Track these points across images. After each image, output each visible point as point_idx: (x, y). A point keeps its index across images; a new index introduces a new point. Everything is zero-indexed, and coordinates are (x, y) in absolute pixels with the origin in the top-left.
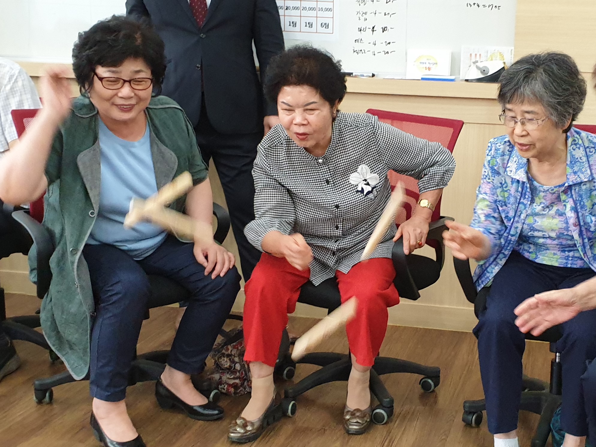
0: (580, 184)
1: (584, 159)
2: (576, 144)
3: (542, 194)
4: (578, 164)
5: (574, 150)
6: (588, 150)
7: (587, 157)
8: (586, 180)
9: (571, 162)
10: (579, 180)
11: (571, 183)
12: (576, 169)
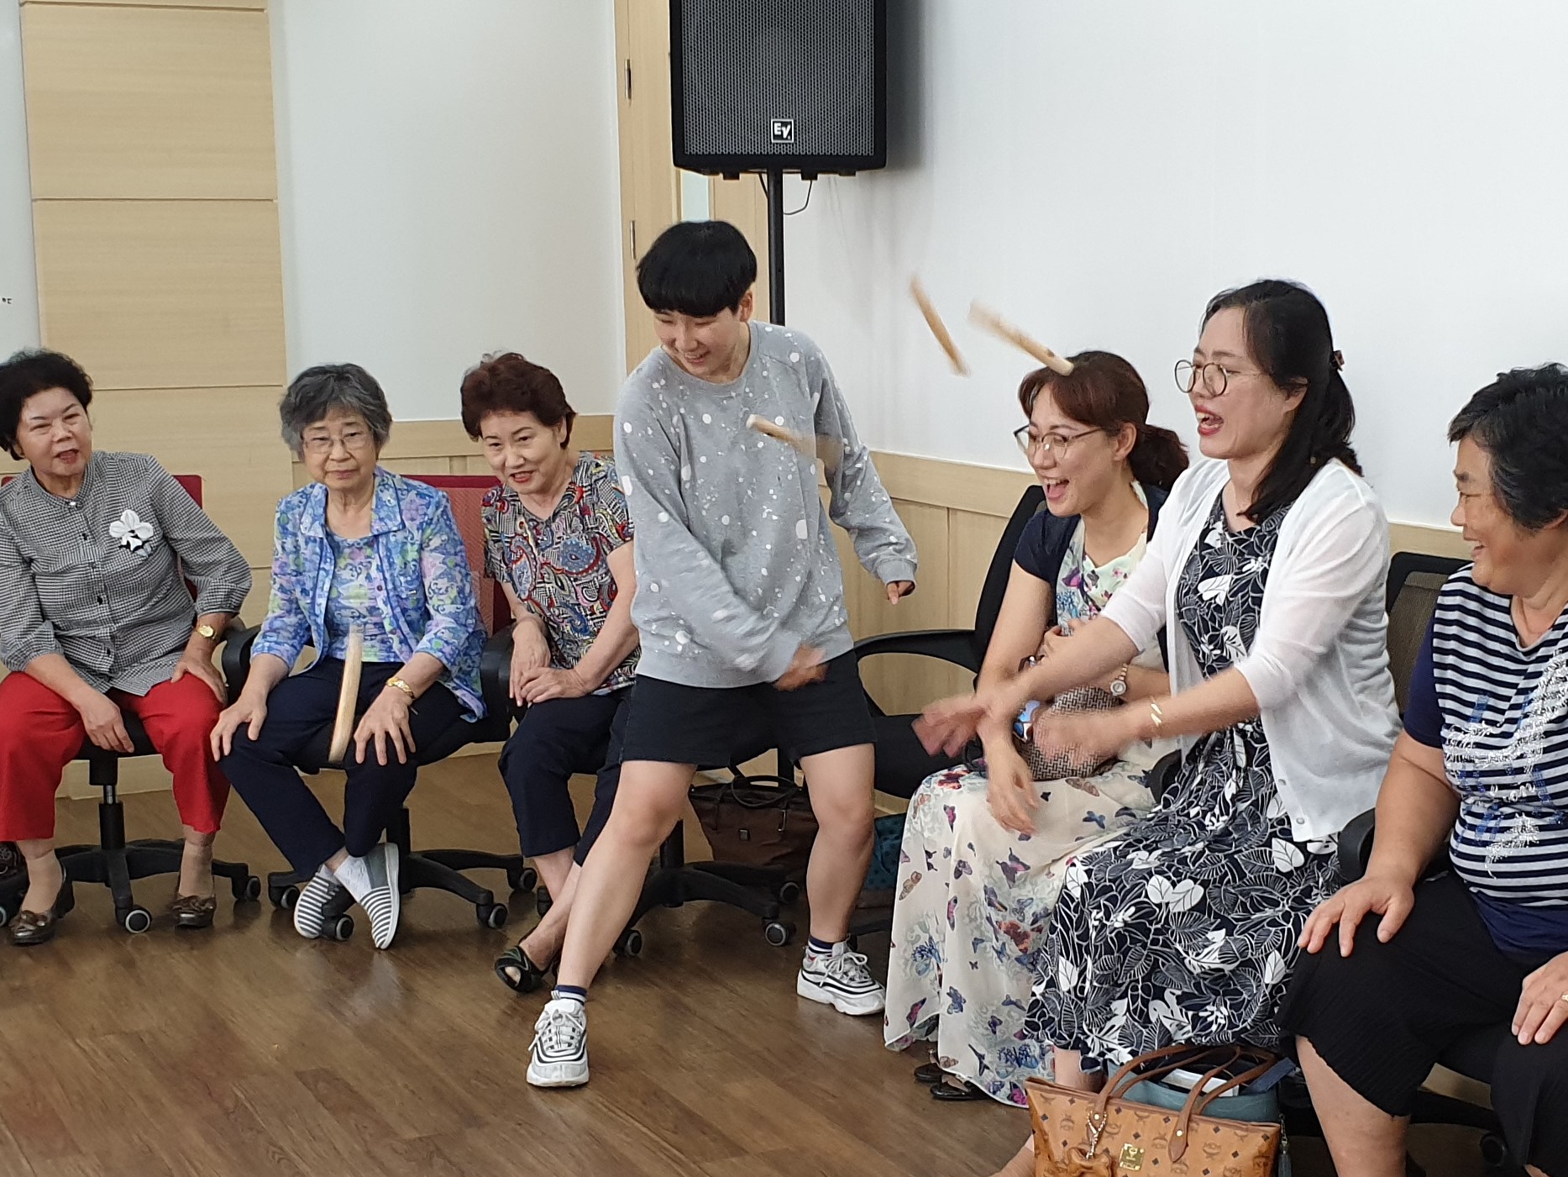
0: (387, 533)
1: (394, 502)
2: (384, 485)
3: (347, 551)
4: (385, 508)
5: (382, 491)
6: (399, 492)
7: (398, 500)
8: (395, 529)
9: (377, 507)
10: (385, 529)
11: (376, 533)
12: (382, 514)
